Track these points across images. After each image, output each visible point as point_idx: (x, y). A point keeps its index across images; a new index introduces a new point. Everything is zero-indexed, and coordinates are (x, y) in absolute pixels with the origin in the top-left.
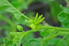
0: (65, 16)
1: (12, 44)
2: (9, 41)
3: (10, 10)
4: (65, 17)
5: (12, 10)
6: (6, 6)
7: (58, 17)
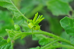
0: (68, 22)
1: (6, 44)
2: (4, 41)
3: (10, 7)
4: (68, 24)
5: (13, 8)
6: (7, 3)
7: (60, 22)
